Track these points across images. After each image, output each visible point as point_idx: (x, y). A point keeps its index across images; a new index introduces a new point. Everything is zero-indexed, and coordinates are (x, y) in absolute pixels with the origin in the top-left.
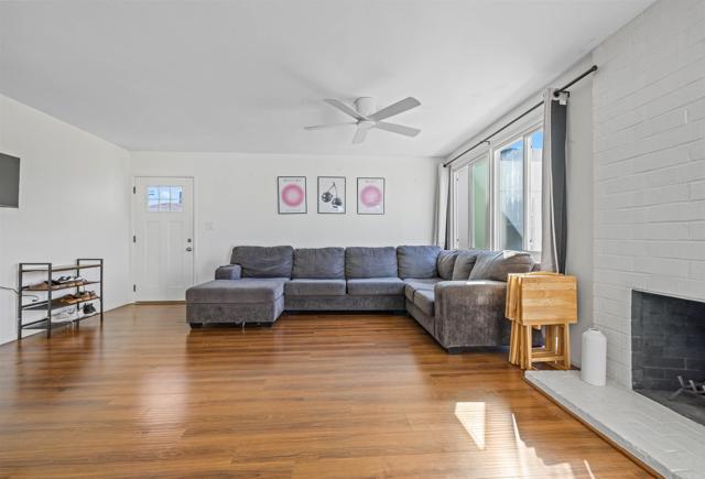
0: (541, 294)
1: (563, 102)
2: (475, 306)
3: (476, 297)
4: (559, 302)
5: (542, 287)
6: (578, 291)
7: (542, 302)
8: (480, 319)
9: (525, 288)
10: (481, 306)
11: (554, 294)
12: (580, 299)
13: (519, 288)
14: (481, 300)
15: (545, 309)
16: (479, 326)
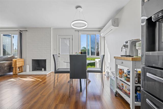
0: (19, 62)
1: (21, 33)
2: (4, 66)
3: (5, 64)
4: (22, 63)
5: (19, 61)
6: (24, 61)
7: (20, 63)
8: (6, 69)
9: (17, 61)
10: (6, 66)
11: (21, 61)
12: (25, 62)
13: (16, 61)
14: (6, 65)
15: (20, 64)
16: (5, 70)
